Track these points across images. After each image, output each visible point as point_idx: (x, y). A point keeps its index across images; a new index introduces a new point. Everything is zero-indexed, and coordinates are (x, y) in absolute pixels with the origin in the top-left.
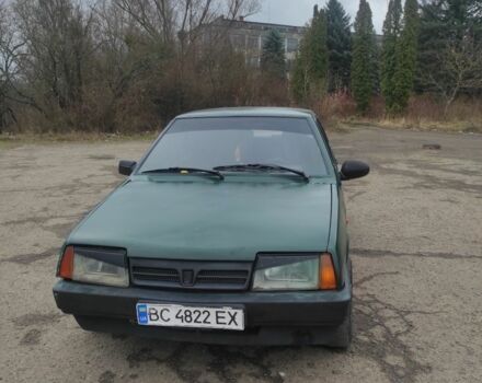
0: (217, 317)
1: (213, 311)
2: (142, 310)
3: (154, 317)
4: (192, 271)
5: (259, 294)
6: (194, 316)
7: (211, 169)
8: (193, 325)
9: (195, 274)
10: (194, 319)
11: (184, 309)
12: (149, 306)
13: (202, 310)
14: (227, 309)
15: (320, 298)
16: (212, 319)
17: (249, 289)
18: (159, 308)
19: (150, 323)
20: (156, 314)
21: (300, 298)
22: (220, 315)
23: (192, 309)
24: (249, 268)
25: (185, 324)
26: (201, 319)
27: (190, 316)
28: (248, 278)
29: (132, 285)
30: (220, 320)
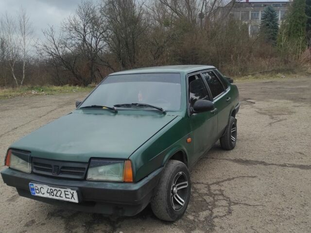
0: (66, 194)
1: (63, 190)
2: (32, 187)
3: (38, 191)
4: (58, 166)
5: (89, 182)
6: (55, 192)
7: (112, 107)
8: (55, 197)
9: (60, 168)
10: (55, 195)
11: (50, 188)
12: (35, 185)
13: (58, 189)
14: (69, 190)
15: (120, 187)
16: (63, 195)
17: (85, 179)
18: (39, 186)
19: (36, 194)
20: (38, 189)
21: (109, 186)
22: (66, 193)
23: (53, 189)
24: (86, 166)
25: (51, 197)
26: (58, 195)
27: (53, 192)
28: (85, 172)
29: (32, 173)
30: (67, 196)
